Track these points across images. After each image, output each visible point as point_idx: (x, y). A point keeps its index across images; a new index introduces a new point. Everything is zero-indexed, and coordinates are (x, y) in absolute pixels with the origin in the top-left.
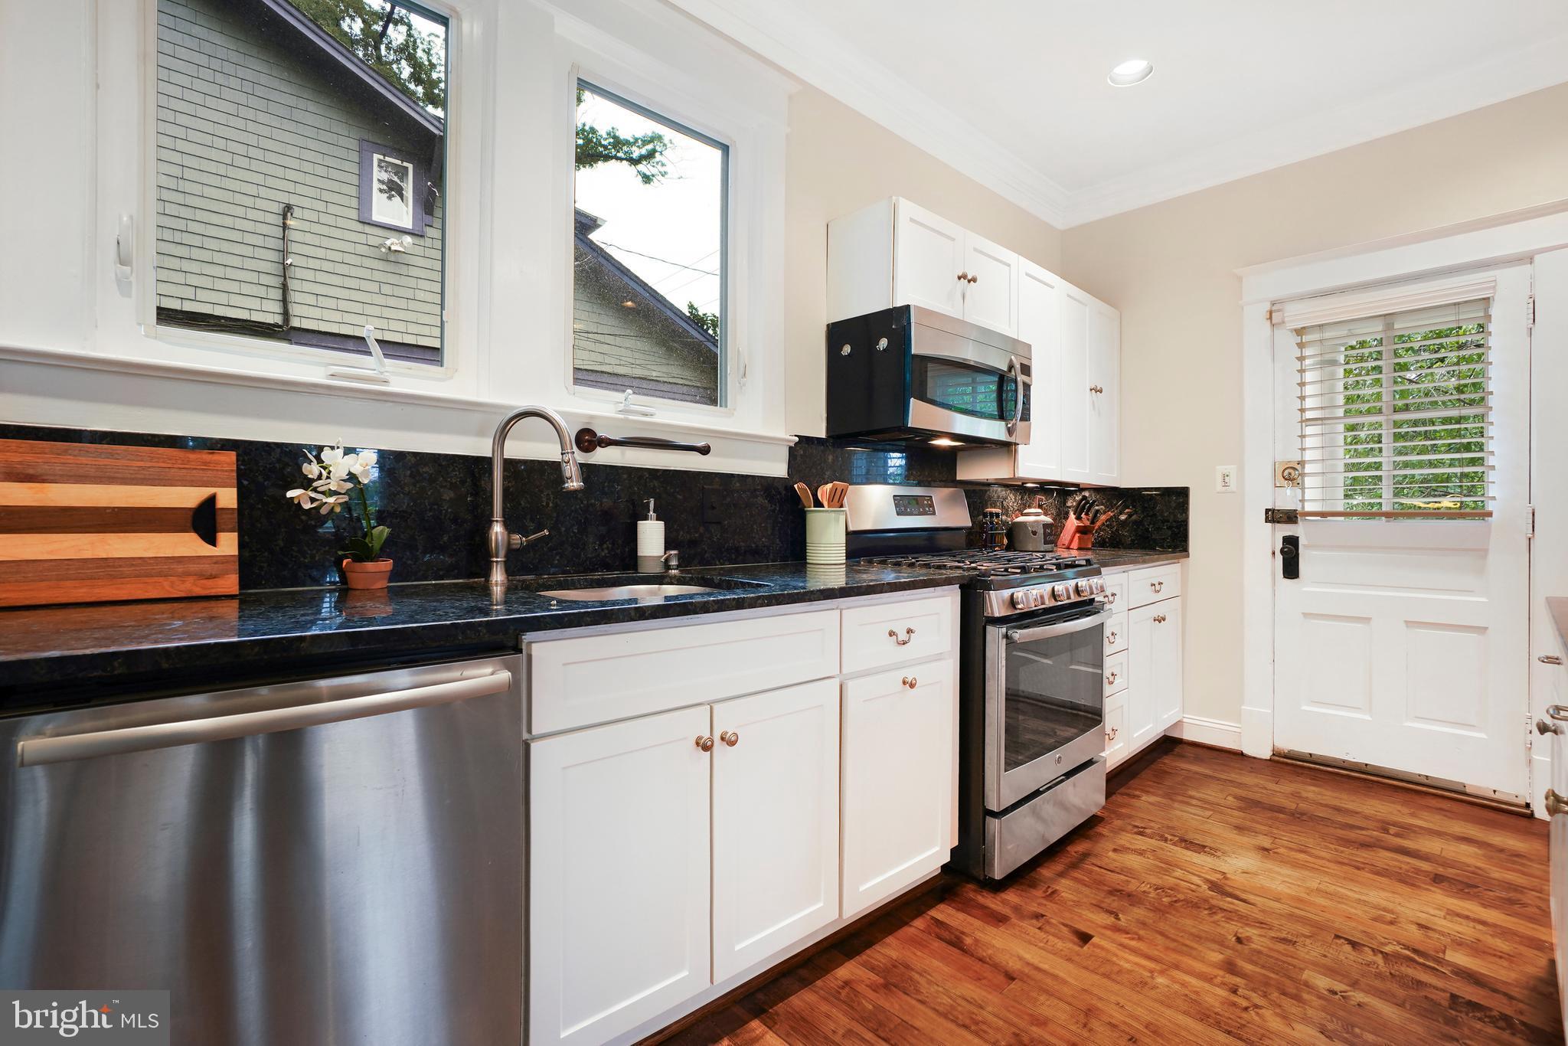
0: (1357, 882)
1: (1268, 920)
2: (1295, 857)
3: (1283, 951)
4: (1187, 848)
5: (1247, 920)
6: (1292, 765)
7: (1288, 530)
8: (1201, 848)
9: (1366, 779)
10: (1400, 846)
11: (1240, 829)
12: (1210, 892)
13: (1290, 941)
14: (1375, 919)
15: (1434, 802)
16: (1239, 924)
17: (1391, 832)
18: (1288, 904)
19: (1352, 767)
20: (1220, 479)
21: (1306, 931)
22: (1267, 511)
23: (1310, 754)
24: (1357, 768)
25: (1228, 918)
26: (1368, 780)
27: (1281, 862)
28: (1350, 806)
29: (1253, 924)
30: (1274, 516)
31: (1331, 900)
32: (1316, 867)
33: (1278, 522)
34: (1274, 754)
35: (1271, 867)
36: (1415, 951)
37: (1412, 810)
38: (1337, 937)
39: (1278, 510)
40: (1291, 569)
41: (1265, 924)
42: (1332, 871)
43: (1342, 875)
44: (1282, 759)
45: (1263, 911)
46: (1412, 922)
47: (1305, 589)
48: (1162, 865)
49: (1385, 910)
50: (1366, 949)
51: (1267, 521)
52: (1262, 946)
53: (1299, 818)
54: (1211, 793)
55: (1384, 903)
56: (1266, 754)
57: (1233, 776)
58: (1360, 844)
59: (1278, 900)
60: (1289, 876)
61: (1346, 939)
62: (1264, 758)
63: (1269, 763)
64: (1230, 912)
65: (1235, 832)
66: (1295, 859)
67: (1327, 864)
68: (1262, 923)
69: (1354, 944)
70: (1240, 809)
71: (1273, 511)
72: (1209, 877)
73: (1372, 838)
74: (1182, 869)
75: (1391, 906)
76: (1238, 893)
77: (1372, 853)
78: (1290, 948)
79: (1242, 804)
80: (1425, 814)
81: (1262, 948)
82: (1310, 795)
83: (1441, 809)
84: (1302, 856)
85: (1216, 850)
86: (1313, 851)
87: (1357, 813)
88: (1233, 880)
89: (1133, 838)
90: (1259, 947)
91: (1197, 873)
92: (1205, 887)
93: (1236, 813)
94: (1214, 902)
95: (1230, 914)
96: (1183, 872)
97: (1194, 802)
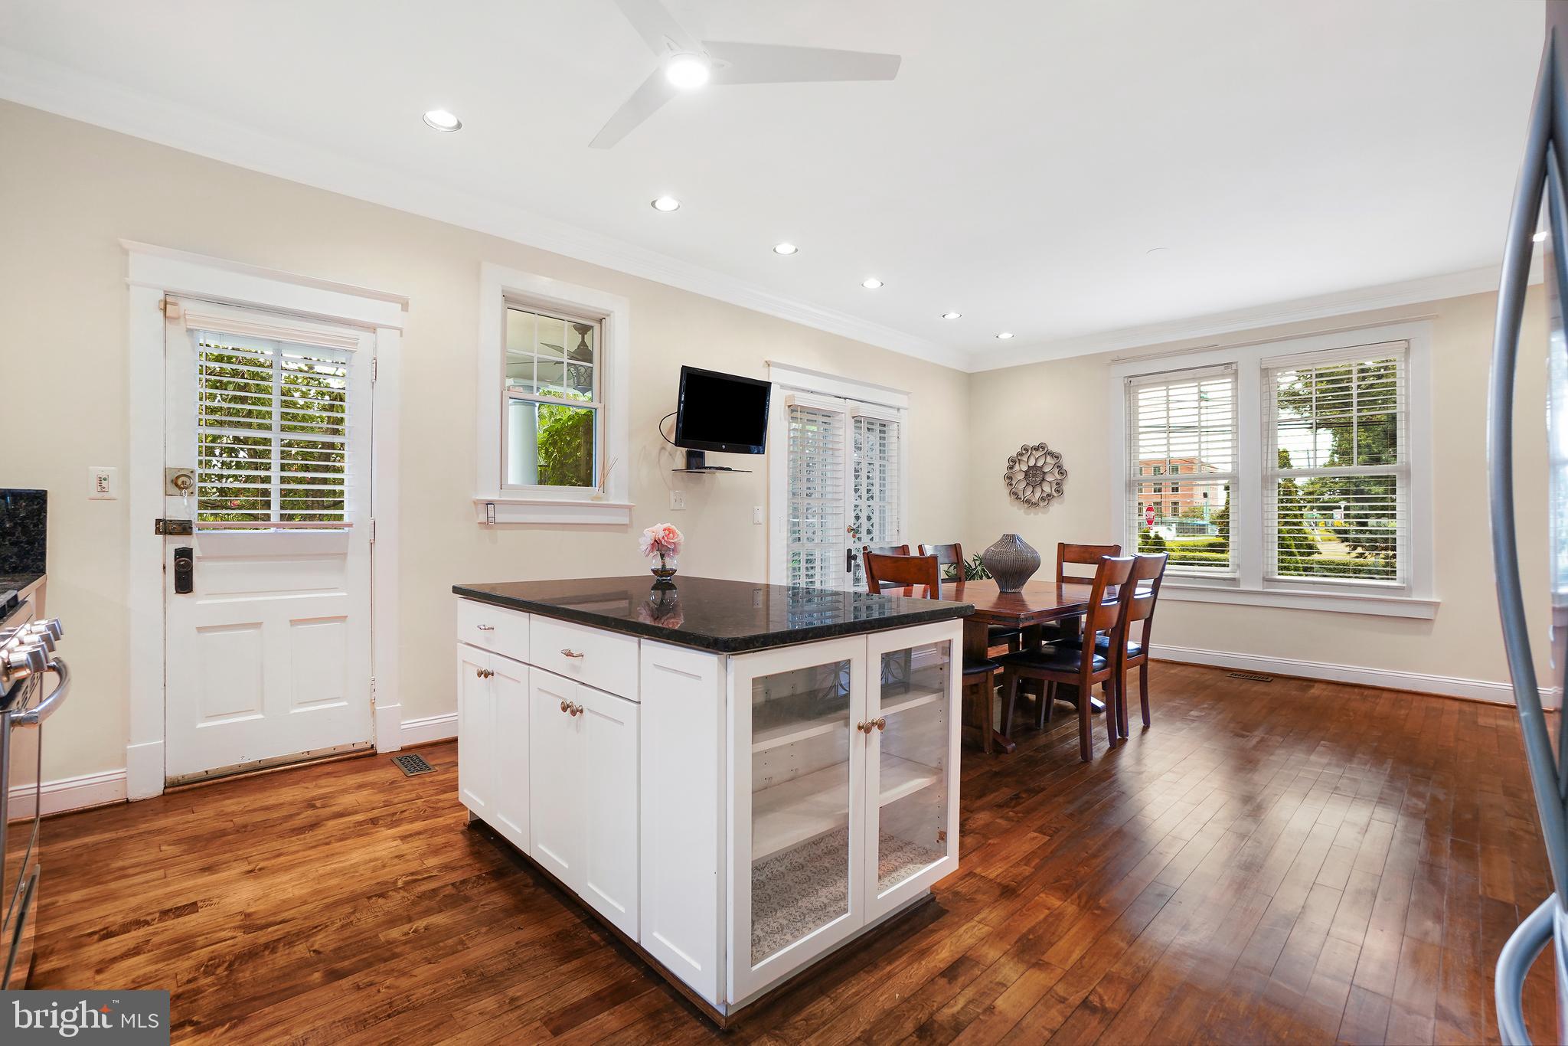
0: (337, 854)
1: (316, 922)
2: (278, 863)
3: (352, 934)
4: (181, 916)
5: (304, 933)
6: (189, 790)
7: (181, 542)
8: (193, 907)
9: (262, 775)
10: (334, 813)
11: (208, 869)
12: (250, 935)
13: (347, 924)
14: (374, 871)
15: (319, 770)
16: (303, 941)
17: (318, 805)
18: (316, 901)
19: (249, 768)
20: (95, 482)
21: (348, 909)
22: (158, 521)
23: (207, 772)
24: (251, 768)
25: (289, 944)
26: (265, 774)
27: (273, 873)
28: (271, 801)
29: (310, 933)
30: (166, 528)
31: (337, 877)
32: (301, 860)
33: (171, 534)
34: (165, 788)
35: (270, 882)
36: (412, 874)
37: (314, 783)
38: (369, 898)
39: (171, 521)
40: (184, 582)
41: (320, 926)
42: (315, 857)
43: (322, 855)
44: (177, 789)
45: (305, 918)
46: (392, 858)
47: (199, 603)
48: (175, 946)
49: (371, 861)
50: (390, 893)
51: (158, 532)
52: (336, 943)
53: (245, 831)
54: (136, 854)
55: (367, 857)
56: (157, 789)
57: (144, 827)
58: (310, 826)
59: (305, 903)
60: (291, 879)
61: (376, 896)
62: (155, 794)
63: (166, 797)
64: (284, 937)
65: (207, 873)
66: (280, 864)
67: (305, 853)
68: (316, 927)
69: (382, 895)
70: (187, 852)
71: (165, 521)
72: (232, 925)
73: (311, 817)
74: (200, 936)
75: (372, 856)
76: (271, 919)
77: (323, 828)
78: (353, 928)
79: (184, 847)
80: (323, 782)
81: (338, 944)
82: (234, 808)
83: (328, 774)
84: (282, 859)
85: (210, 899)
86: (285, 850)
87: (282, 804)
88: (254, 912)
89: (107, 946)
90: (334, 945)
91: (218, 929)
92: (240, 934)
93: (186, 858)
94: (263, 940)
95: (286, 939)
96: (204, 937)
97: (131, 871)
